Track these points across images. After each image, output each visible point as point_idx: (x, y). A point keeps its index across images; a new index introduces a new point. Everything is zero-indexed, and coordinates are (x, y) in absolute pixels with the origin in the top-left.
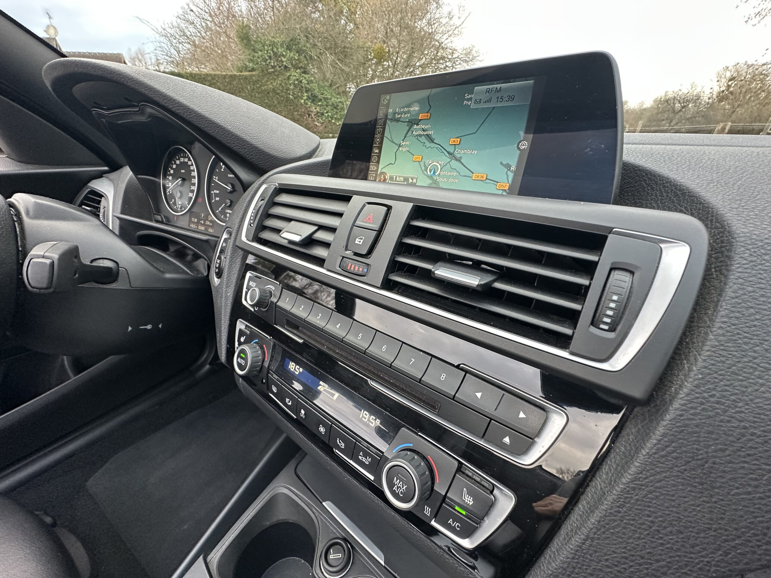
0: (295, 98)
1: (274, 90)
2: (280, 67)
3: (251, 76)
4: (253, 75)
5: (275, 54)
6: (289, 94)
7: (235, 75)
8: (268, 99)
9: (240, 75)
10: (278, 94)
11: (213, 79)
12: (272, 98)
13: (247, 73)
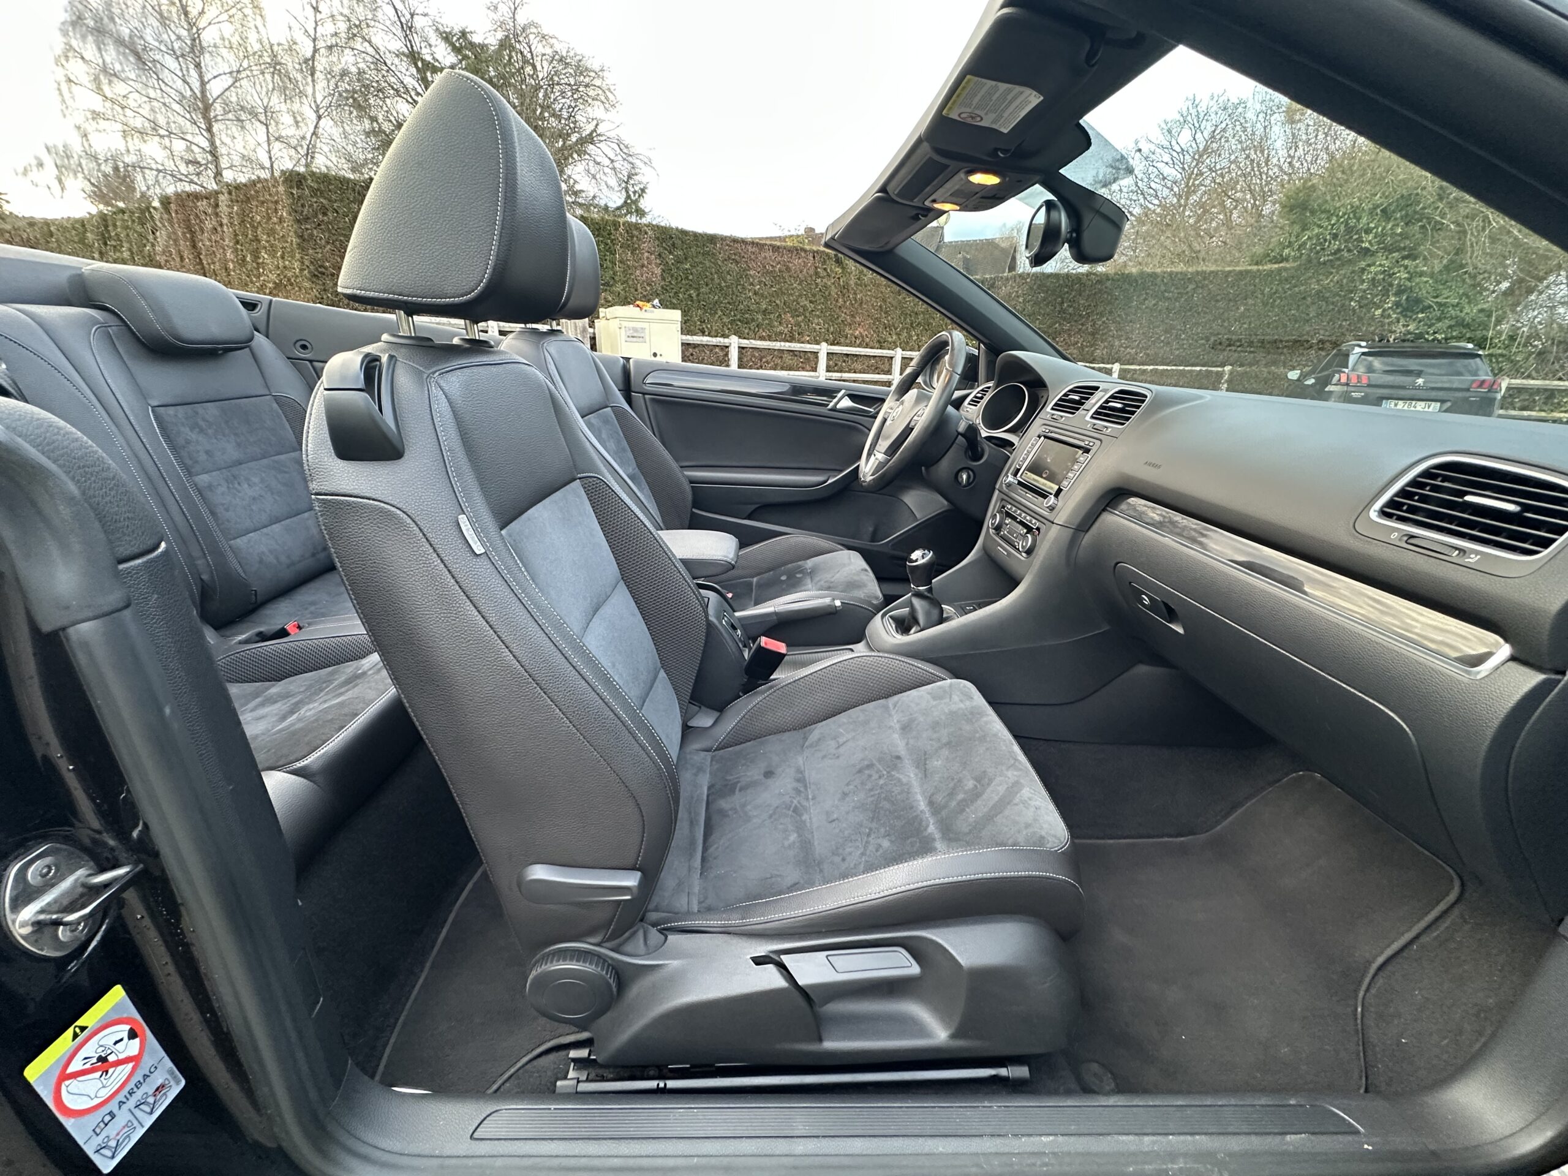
0: (1361, 307)
1: (1319, 292)
2: (1349, 251)
3: (1279, 270)
4: (1286, 269)
5: (1349, 230)
6: (1352, 299)
7: (1247, 272)
8: (1298, 310)
9: (1258, 270)
10: (1325, 299)
11: (1205, 279)
12: (1308, 307)
13: (1276, 266)
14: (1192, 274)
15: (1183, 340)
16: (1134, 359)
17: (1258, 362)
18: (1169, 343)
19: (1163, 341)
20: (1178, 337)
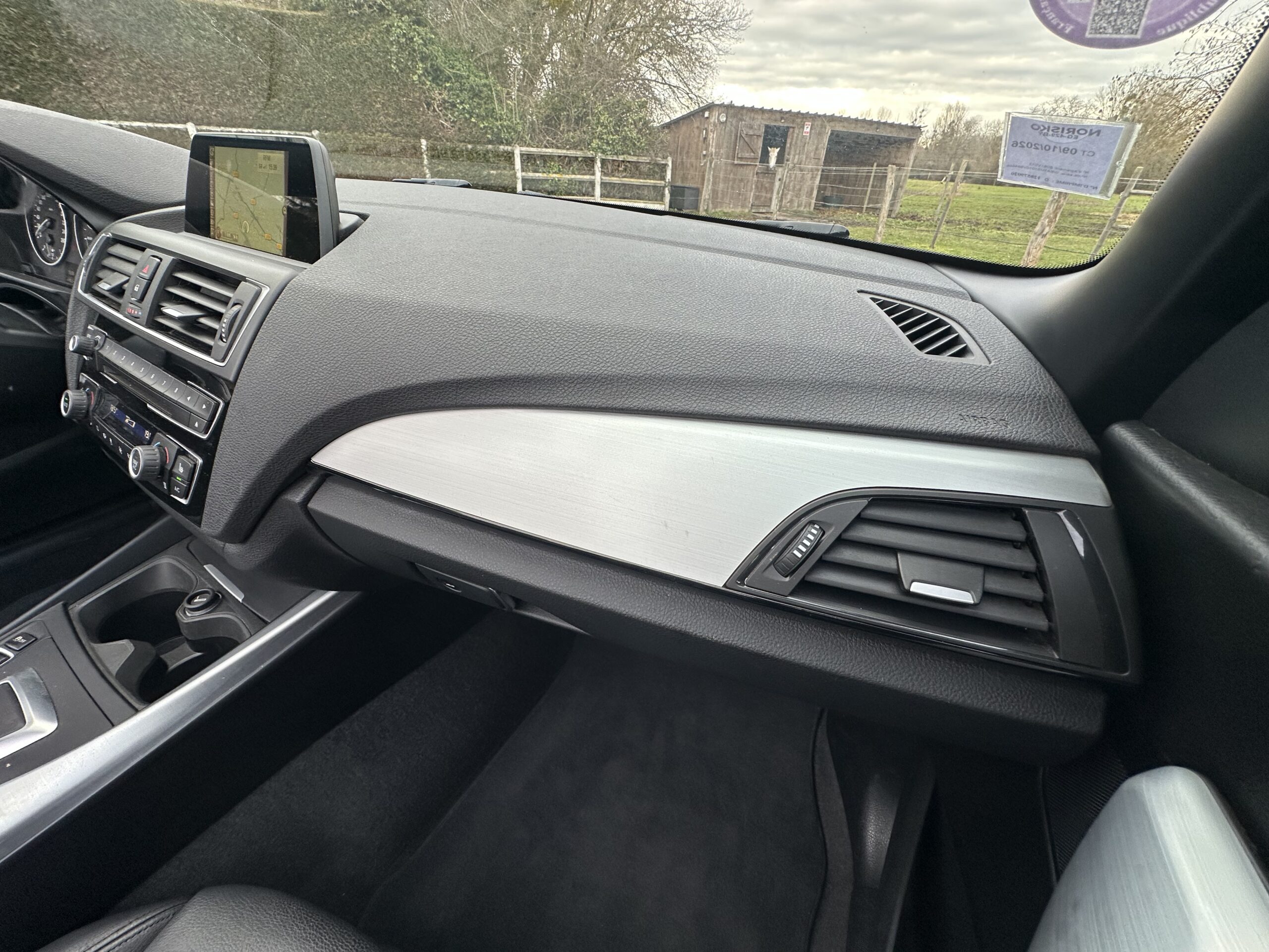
1: (360, 51)
2: (370, 7)
3: (316, 19)
4: (320, 18)
6: (390, 62)
7: (284, 16)
9: (294, 16)
10: (369, 60)
13: (308, 13)
14: (221, 9)
15: (253, 97)
16: (208, 118)
17: (340, 126)
18: (238, 100)
19: (229, 98)
20: (245, 93)
